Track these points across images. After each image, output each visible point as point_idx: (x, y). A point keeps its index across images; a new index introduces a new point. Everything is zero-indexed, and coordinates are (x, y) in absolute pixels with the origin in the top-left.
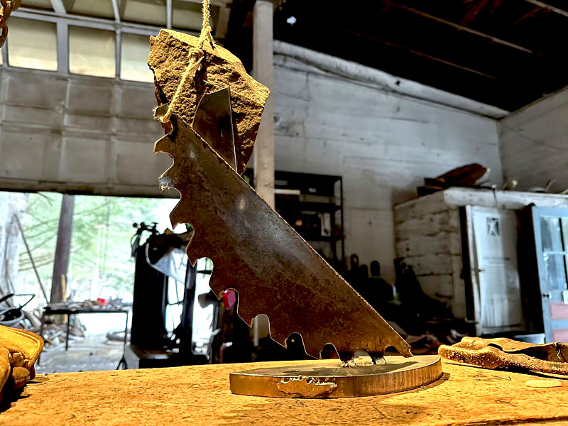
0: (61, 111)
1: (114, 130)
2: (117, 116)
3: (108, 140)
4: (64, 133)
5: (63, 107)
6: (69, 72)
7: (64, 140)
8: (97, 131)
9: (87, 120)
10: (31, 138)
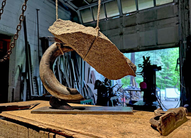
0: (122, 28)
1: (138, 29)
2: (139, 24)
3: (137, 33)
4: (123, 34)
5: (122, 26)
6: (123, 14)
7: (124, 36)
8: (133, 31)
9: (129, 28)
10: (115, 38)
